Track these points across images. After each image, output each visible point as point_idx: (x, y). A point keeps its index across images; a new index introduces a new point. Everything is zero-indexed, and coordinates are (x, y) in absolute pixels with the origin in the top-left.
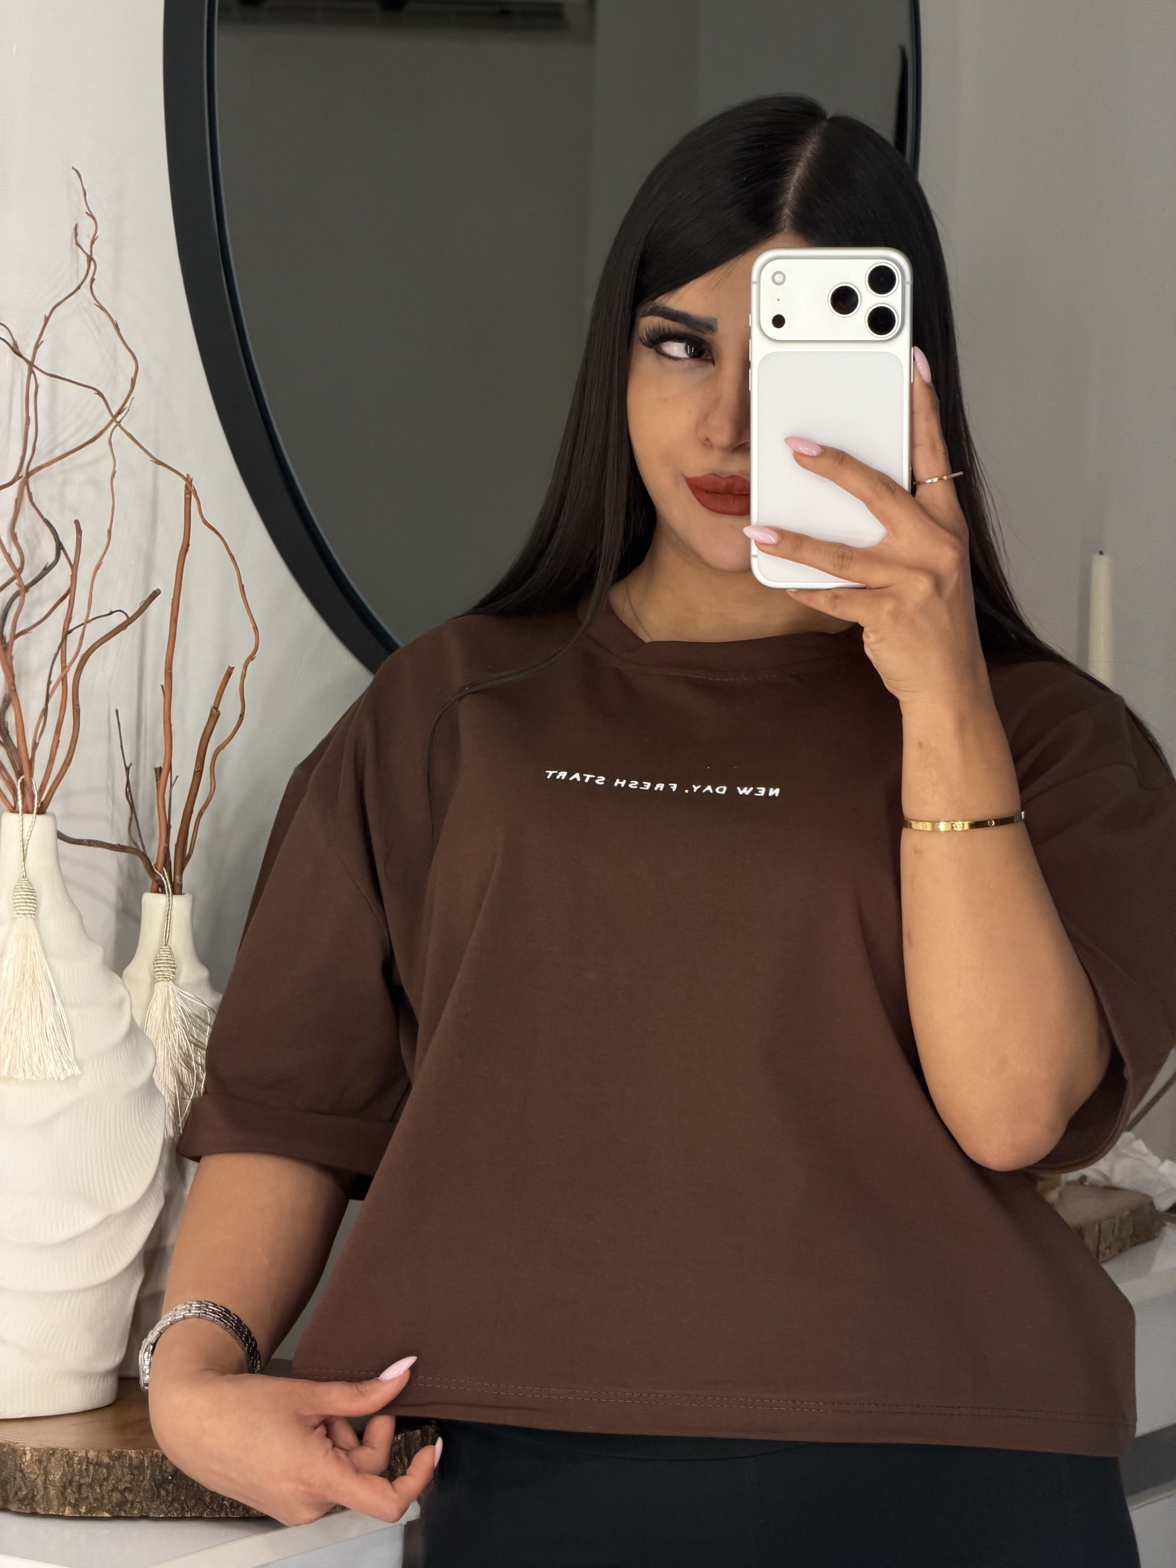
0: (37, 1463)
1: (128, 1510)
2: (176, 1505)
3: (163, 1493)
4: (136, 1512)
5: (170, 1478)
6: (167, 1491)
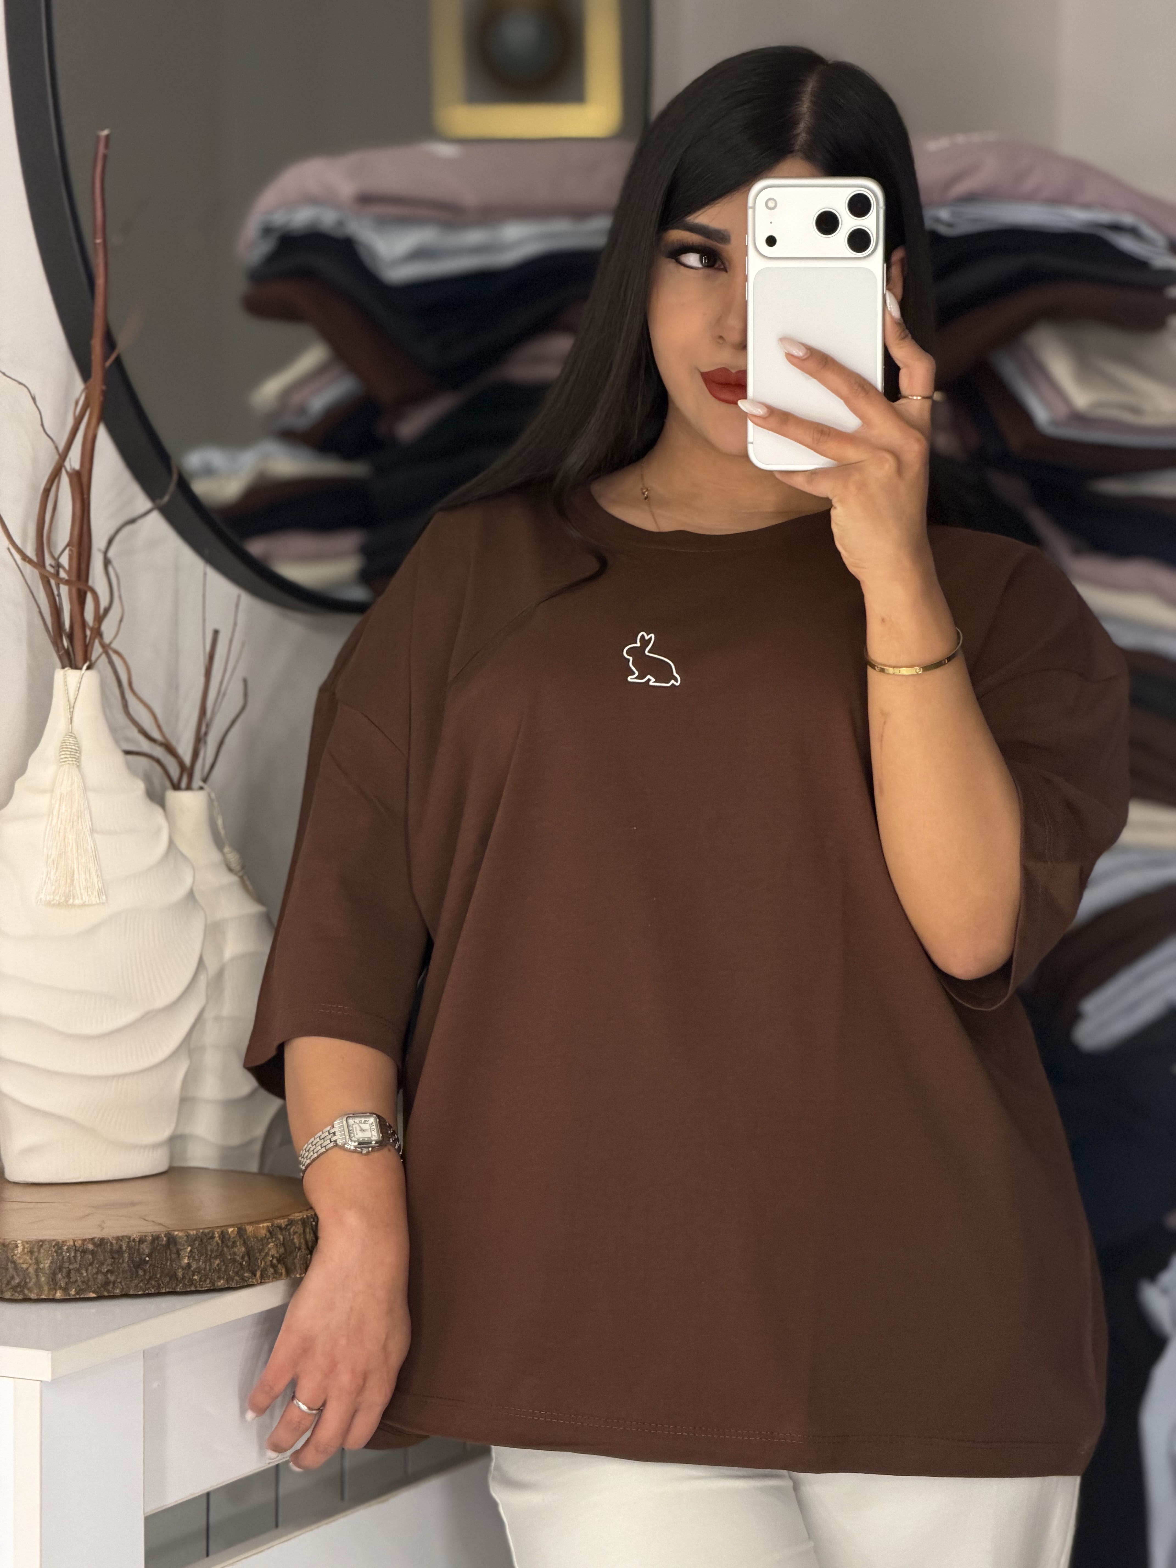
0: (29, 1254)
1: (111, 1289)
2: (153, 1283)
3: (141, 1273)
4: (118, 1291)
5: (147, 1259)
6: (145, 1271)
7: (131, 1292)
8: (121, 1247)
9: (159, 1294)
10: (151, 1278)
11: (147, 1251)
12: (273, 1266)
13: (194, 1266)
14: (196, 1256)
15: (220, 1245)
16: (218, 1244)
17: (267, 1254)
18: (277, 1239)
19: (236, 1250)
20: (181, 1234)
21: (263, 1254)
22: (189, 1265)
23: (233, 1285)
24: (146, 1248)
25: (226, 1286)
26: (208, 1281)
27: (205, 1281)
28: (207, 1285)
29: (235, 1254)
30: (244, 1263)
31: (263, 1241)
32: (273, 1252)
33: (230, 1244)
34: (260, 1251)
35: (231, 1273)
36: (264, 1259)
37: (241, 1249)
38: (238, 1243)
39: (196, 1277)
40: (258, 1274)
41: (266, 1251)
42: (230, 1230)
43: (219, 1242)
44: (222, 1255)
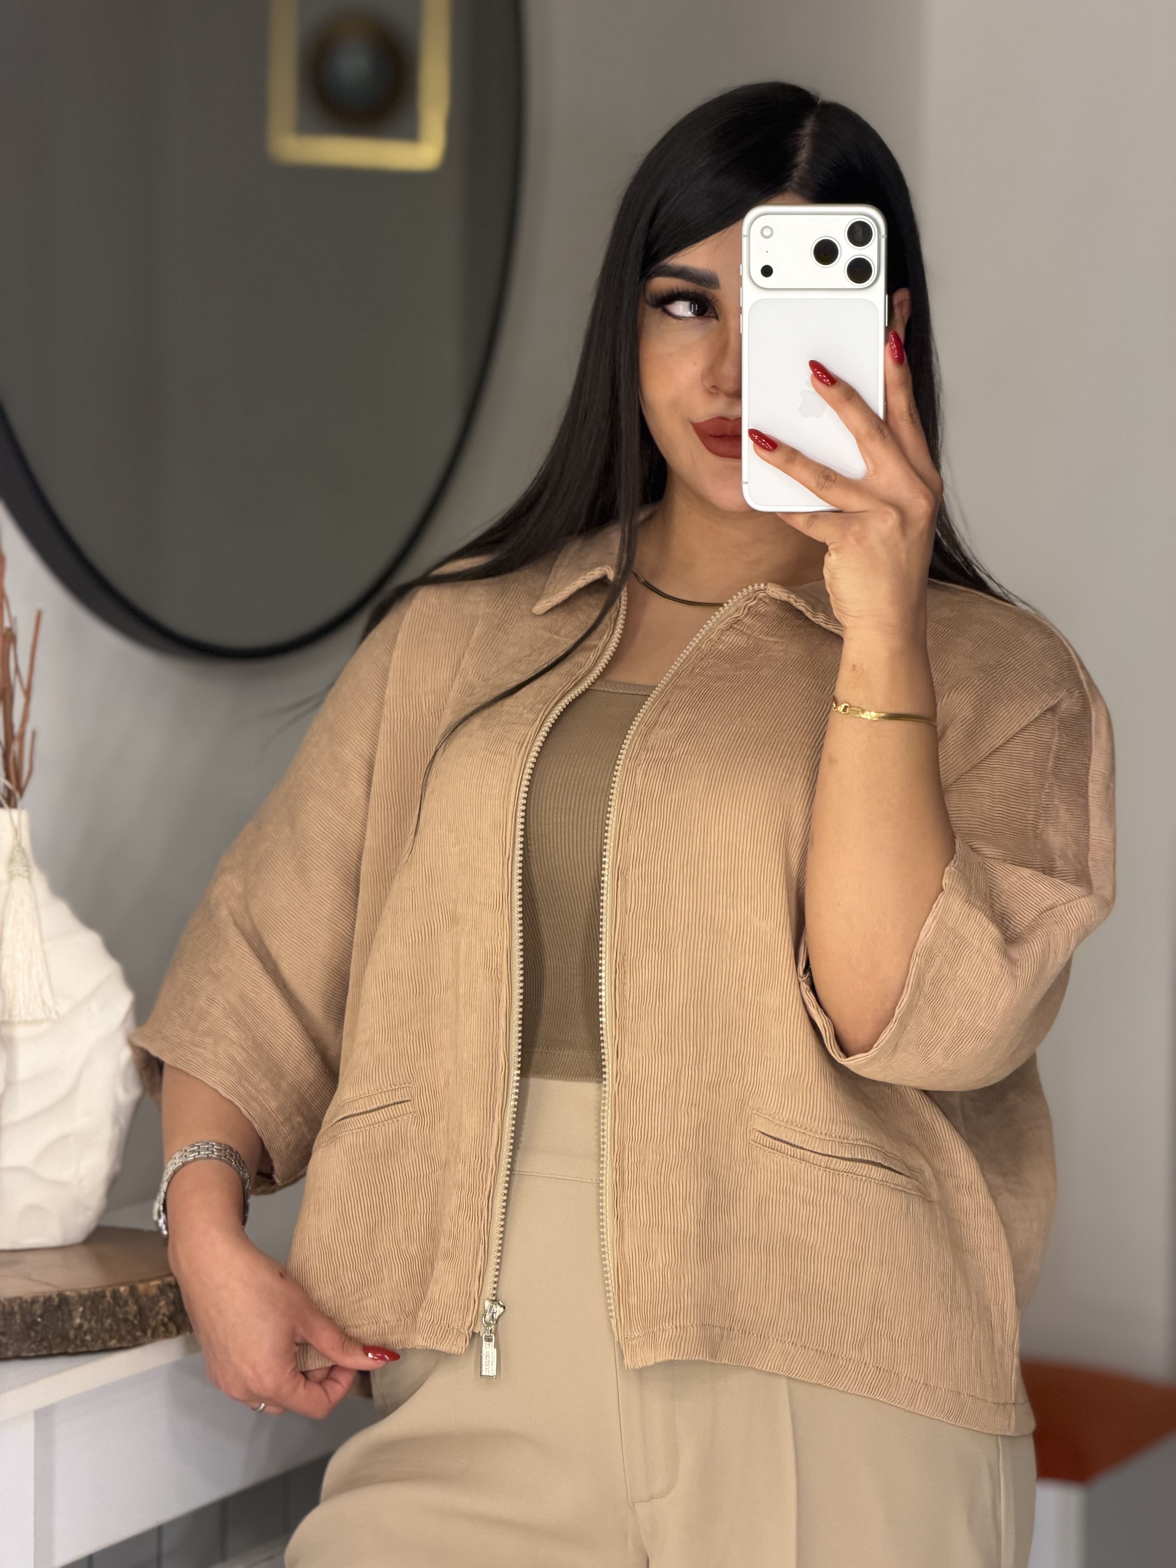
1: (3, 1351)
2: (45, 1344)
3: (33, 1334)
4: (10, 1353)
5: (39, 1320)
6: (37, 1332)
7: (24, 1354)
8: (13, 1308)
9: (50, 1355)
10: (42, 1340)
11: (39, 1312)
12: (164, 1324)
13: (86, 1326)
14: (88, 1317)
15: (112, 1304)
16: (109, 1303)
17: (158, 1313)
18: (168, 1297)
19: (128, 1309)
20: (72, 1294)
21: (154, 1313)
22: (81, 1326)
23: (125, 1345)
24: (38, 1309)
25: (118, 1346)
26: (100, 1341)
27: (97, 1341)
28: (99, 1346)
29: (127, 1313)
30: (136, 1322)
31: (154, 1300)
32: (164, 1310)
33: (121, 1303)
34: (151, 1310)
35: (123, 1332)
36: (155, 1318)
37: (133, 1308)
38: (130, 1302)
39: (88, 1338)
40: (149, 1332)
41: (157, 1309)
42: (122, 1289)
43: (111, 1301)
44: (113, 1315)
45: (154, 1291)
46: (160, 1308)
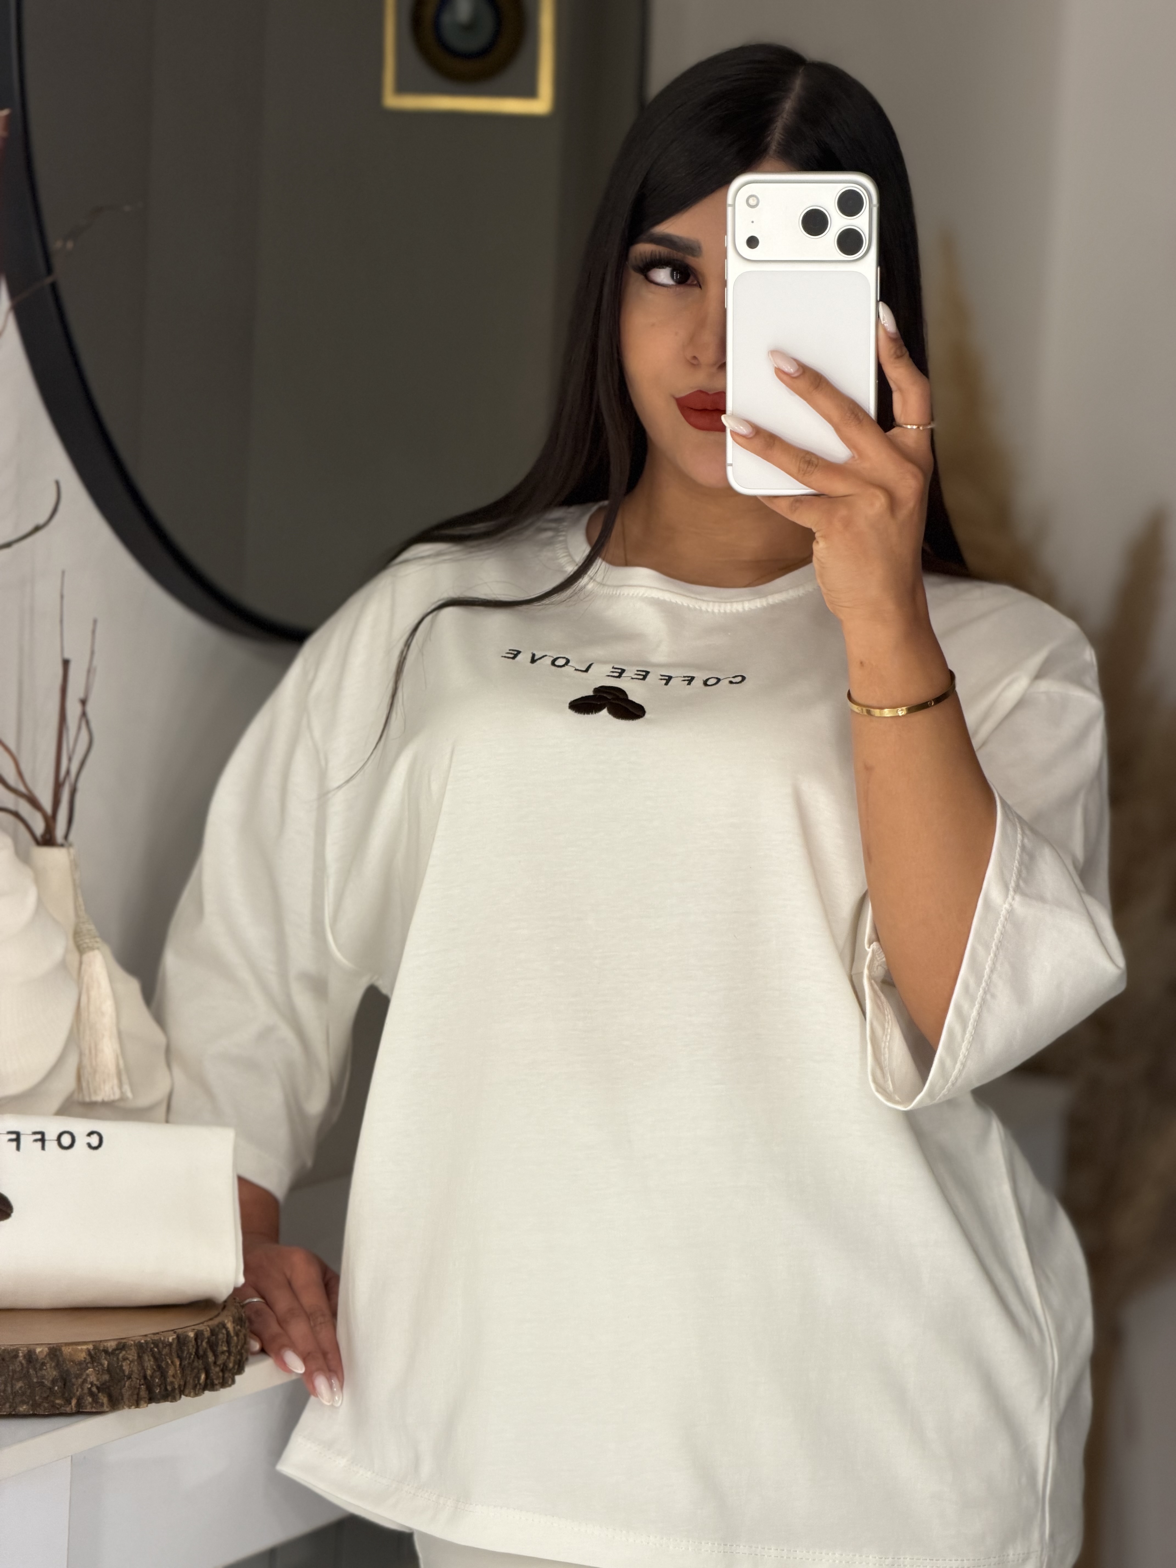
12: (91, 1394)
15: (25, 1365)
16: (21, 1364)
17: (85, 1381)
18: (100, 1364)
19: (44, 1372)
21: (80, 1380)
23: (41, 1412)
25: (31, 1412)
28: (7, 1410)
29: (43, 1377)
30: (56, 1388)
31: (82, 1366)
32: (93, 1378)
33: (38, 1366)
34: (78, 1376)
35: (37, 1398)
36: (81, 1386)
37: (50, 1372)
38: (48, 1365)
40: (74, 1402)
41: (84, 1377)
42: (38, 1350)
43: (23, 1362)
44: (26, 1376)
45: (83, 1356)
46: (88, 1375)
